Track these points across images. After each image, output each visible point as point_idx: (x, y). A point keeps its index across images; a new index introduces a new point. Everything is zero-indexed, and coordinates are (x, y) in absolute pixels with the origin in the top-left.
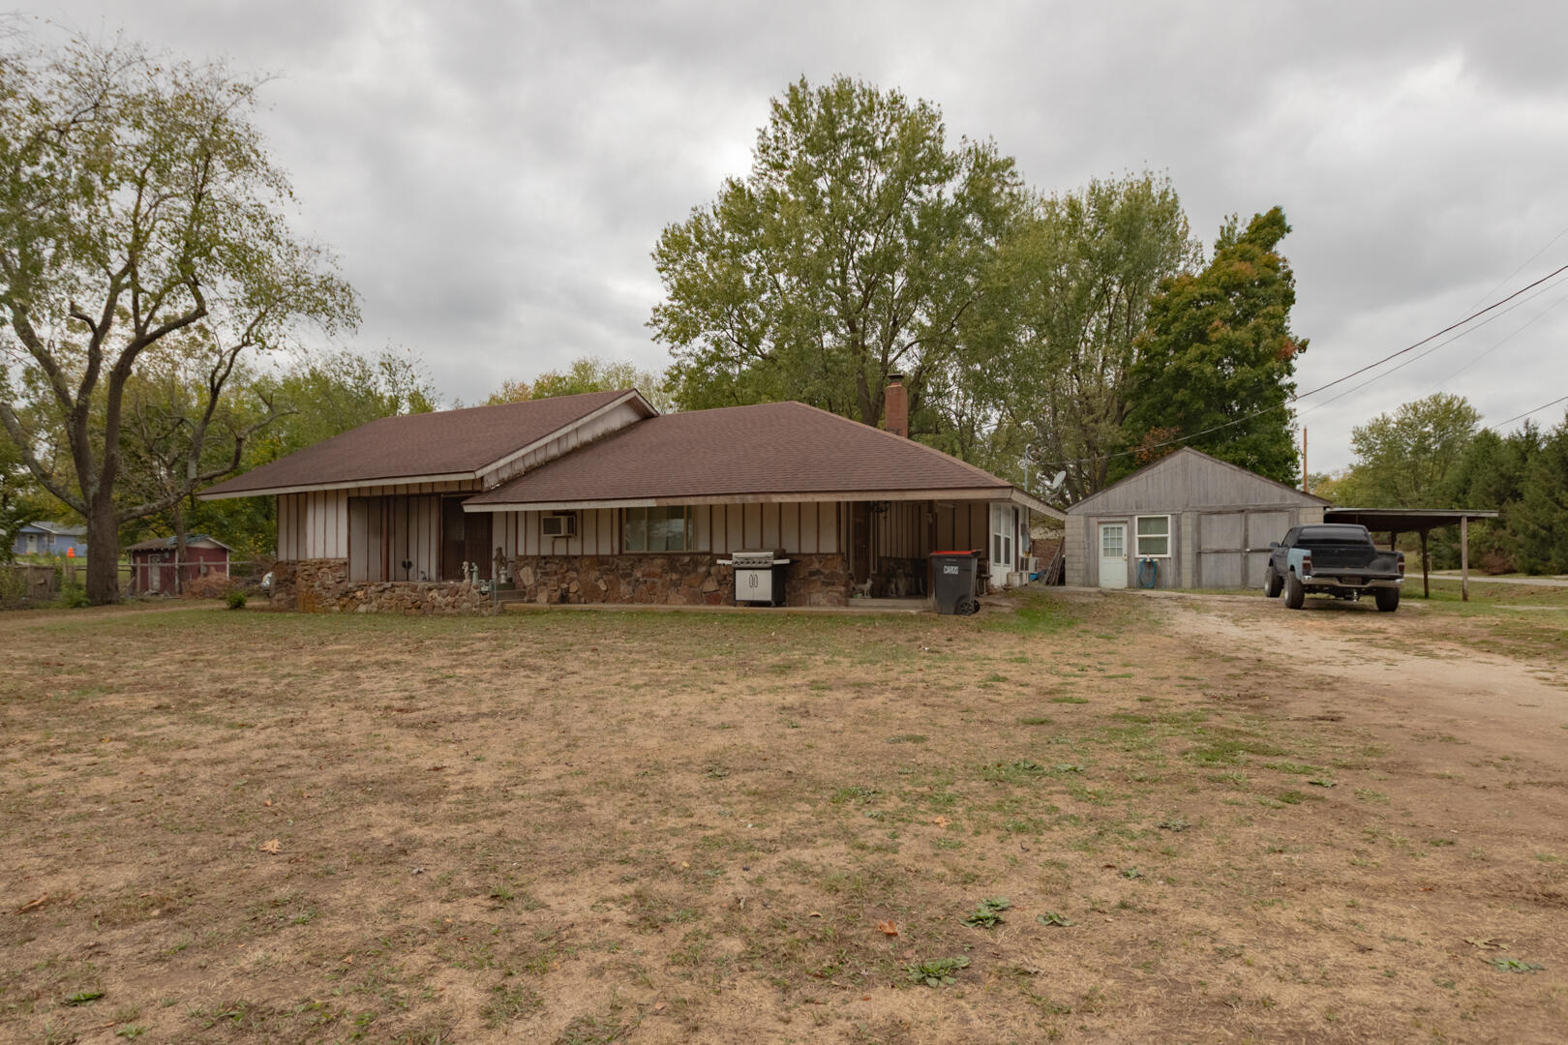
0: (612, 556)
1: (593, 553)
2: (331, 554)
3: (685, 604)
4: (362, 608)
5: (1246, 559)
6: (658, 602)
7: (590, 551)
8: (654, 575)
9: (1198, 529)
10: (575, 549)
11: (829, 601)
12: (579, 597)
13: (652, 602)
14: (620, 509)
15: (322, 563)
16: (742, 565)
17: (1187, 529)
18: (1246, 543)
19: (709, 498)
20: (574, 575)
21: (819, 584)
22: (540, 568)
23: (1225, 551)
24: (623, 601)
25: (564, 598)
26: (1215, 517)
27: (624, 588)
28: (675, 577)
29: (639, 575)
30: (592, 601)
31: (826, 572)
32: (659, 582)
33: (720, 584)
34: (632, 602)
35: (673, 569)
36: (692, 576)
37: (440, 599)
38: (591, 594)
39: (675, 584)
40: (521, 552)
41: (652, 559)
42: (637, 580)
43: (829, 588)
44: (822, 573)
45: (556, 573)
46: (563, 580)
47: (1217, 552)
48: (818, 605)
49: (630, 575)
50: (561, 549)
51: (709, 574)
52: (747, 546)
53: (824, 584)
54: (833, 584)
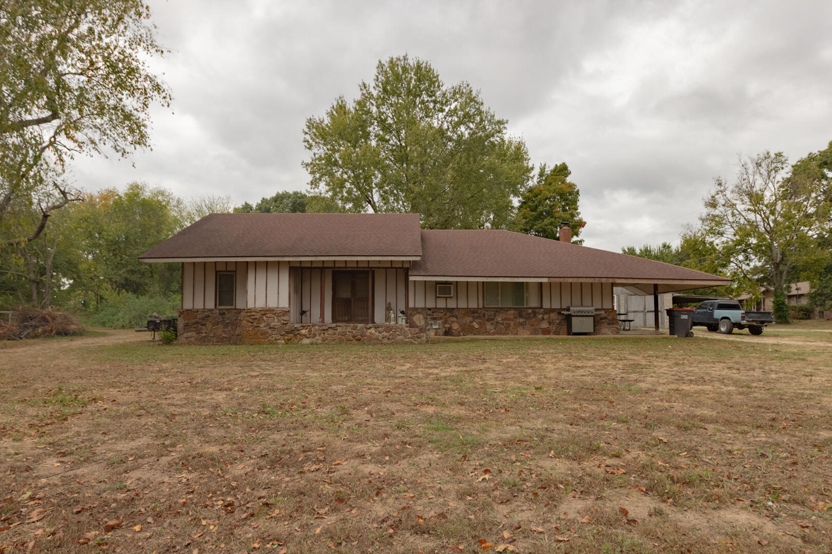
0: (478, 308)
1: (465, 306)
2: (272, 304)
3: (530, 334)
4: (306, 341)
5: (645, 315)
6: (512, 334)
7: (462, 305)
8: (509, 319)
9: (626, 301)
10: (452, 304)
11: (612, 333)
12: (459, 332)
13: (508, 334)
14: (483, 282)
15: (266, 311)
16: (578, 314)
17: (622, 302)
18: (645, 309)
19: (581, 279)
20: (455, 319)
21: (606, 324)
22: (429, 315)
23: (637, 312)
24: (489, 334)
25: (447, 333)
26: (633, 297)
27: (489, 326)
28: (521, 320)
29: (499, 319)
30: (468, 334)
31: (610, 318)
32: (512, 323)
33: (550, 324)
34: (494, 335)
35: (521, 316)
36: (534, 320)
37: (377, 334)
38: (467, 330)
39: (522, 324)
40: (411, 305)
41: (507, 311)
42: (497, 322)
43: (611, 326)
44: (607, 318)
45: (441, 318)
46: (445, 322)
47: (634, 312)
48: (606, 334)
49: (493, 319)
50: (441, 304)
51: (543, 319)
52: (583, 305)
53: (608, 324)
54: (613, 324)
